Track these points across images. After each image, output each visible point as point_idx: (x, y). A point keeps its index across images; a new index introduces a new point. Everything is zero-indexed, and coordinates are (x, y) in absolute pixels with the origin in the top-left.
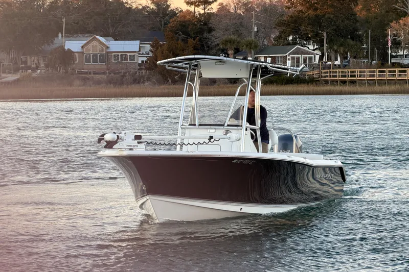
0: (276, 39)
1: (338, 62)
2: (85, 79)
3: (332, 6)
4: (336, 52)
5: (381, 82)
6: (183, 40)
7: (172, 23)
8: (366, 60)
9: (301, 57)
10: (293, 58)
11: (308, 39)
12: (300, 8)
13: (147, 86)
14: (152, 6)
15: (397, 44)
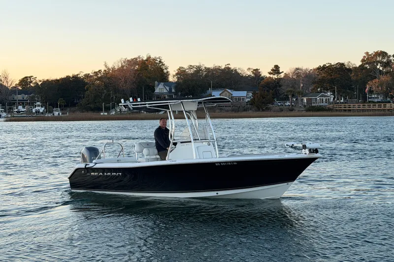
0: (312, 90)
1: (342, 101)
2: (221, 109)
3: (339, 74)
4: (341, 96)
5: (363, 110)
6: (267, 91)
7: (262, 83)
8: (356, 100)
9: (324, 99)
10: (320, 99)
11: (327, 90)
12: (323, 75)
13: (250, 113)
14: (253, 75)
15: (371, 92)
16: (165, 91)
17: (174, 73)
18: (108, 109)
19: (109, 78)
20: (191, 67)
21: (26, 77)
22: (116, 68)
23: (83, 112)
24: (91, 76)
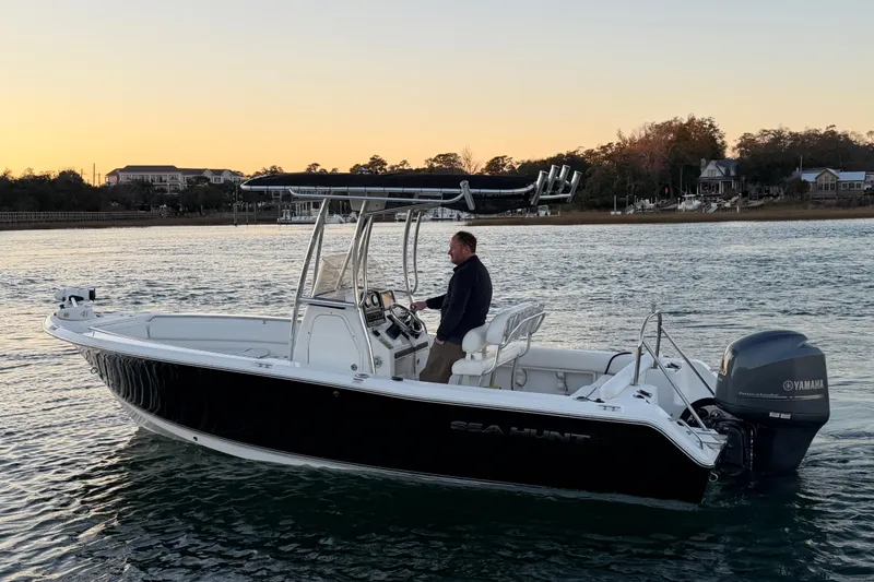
2: (818, 204)
16: (718, 174)
17: (735, 144)
18: (622, 206)
19: (625, 156)
20: (764, 133)
21: (497, 158)
22: (637, 138)
23: (582, 210)
24: (596, 154)
